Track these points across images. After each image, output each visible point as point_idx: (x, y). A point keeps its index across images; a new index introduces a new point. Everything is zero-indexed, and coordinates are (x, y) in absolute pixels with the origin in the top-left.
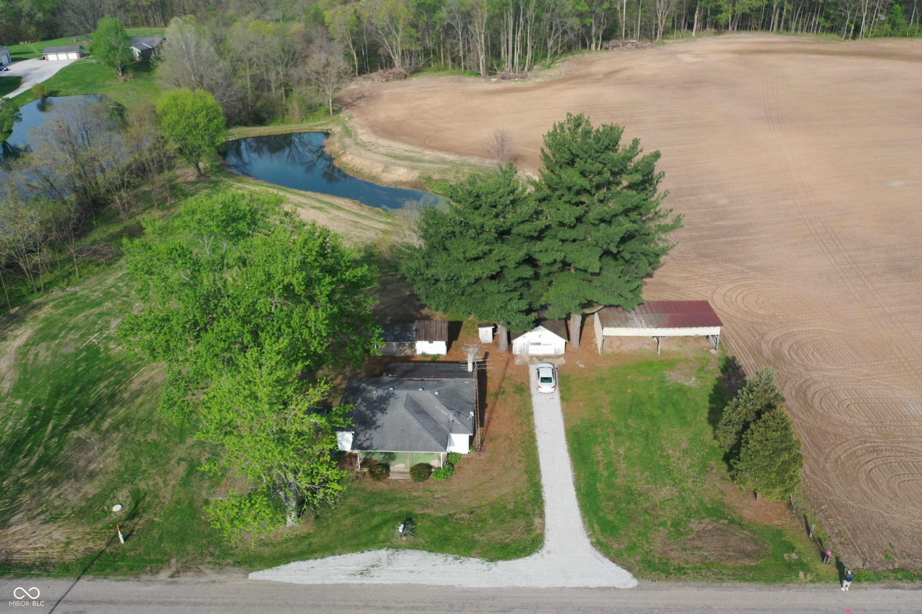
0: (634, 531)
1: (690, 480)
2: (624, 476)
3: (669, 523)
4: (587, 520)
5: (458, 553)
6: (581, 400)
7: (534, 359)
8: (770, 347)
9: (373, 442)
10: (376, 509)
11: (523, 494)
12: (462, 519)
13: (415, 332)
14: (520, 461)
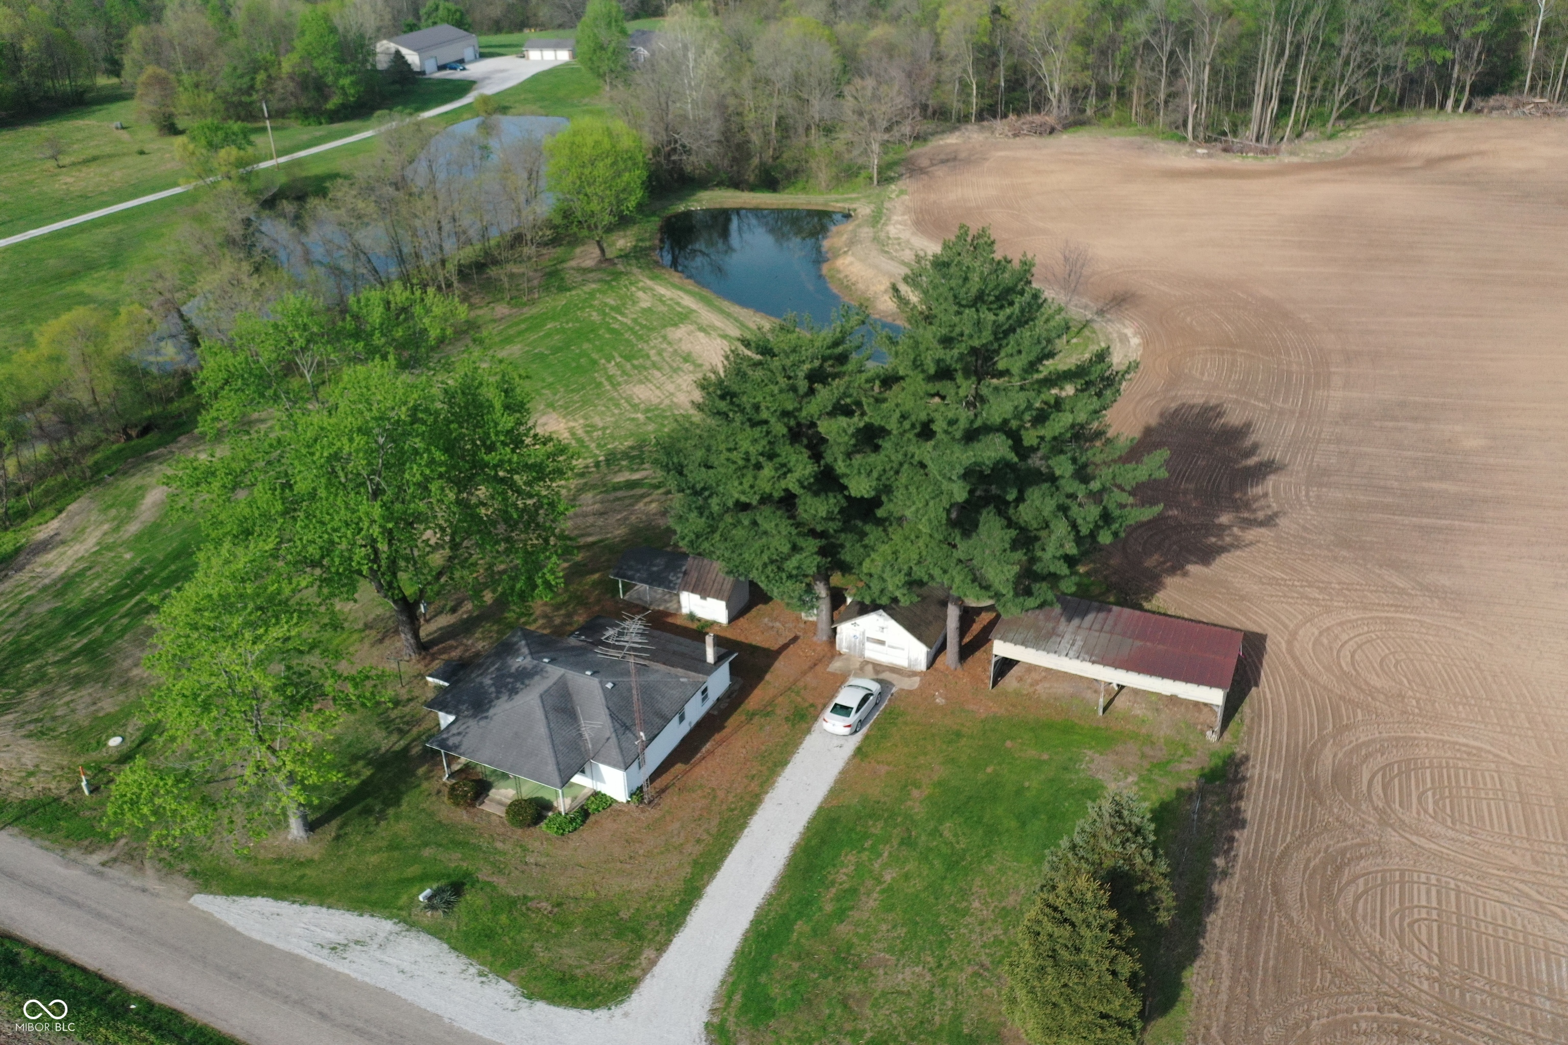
0: (795, 1030)
1: (970, 970)
2: (857, 925)
3: (869, 1036)
4: (731, 980)
5: (491, 965)
6: (889, 764)
7: (869, 668)
8: (1340, 755)
10: (427, 852)
11: (661, 899)
12: (538, 910)
13: (682, 575)
14: (698, 841)
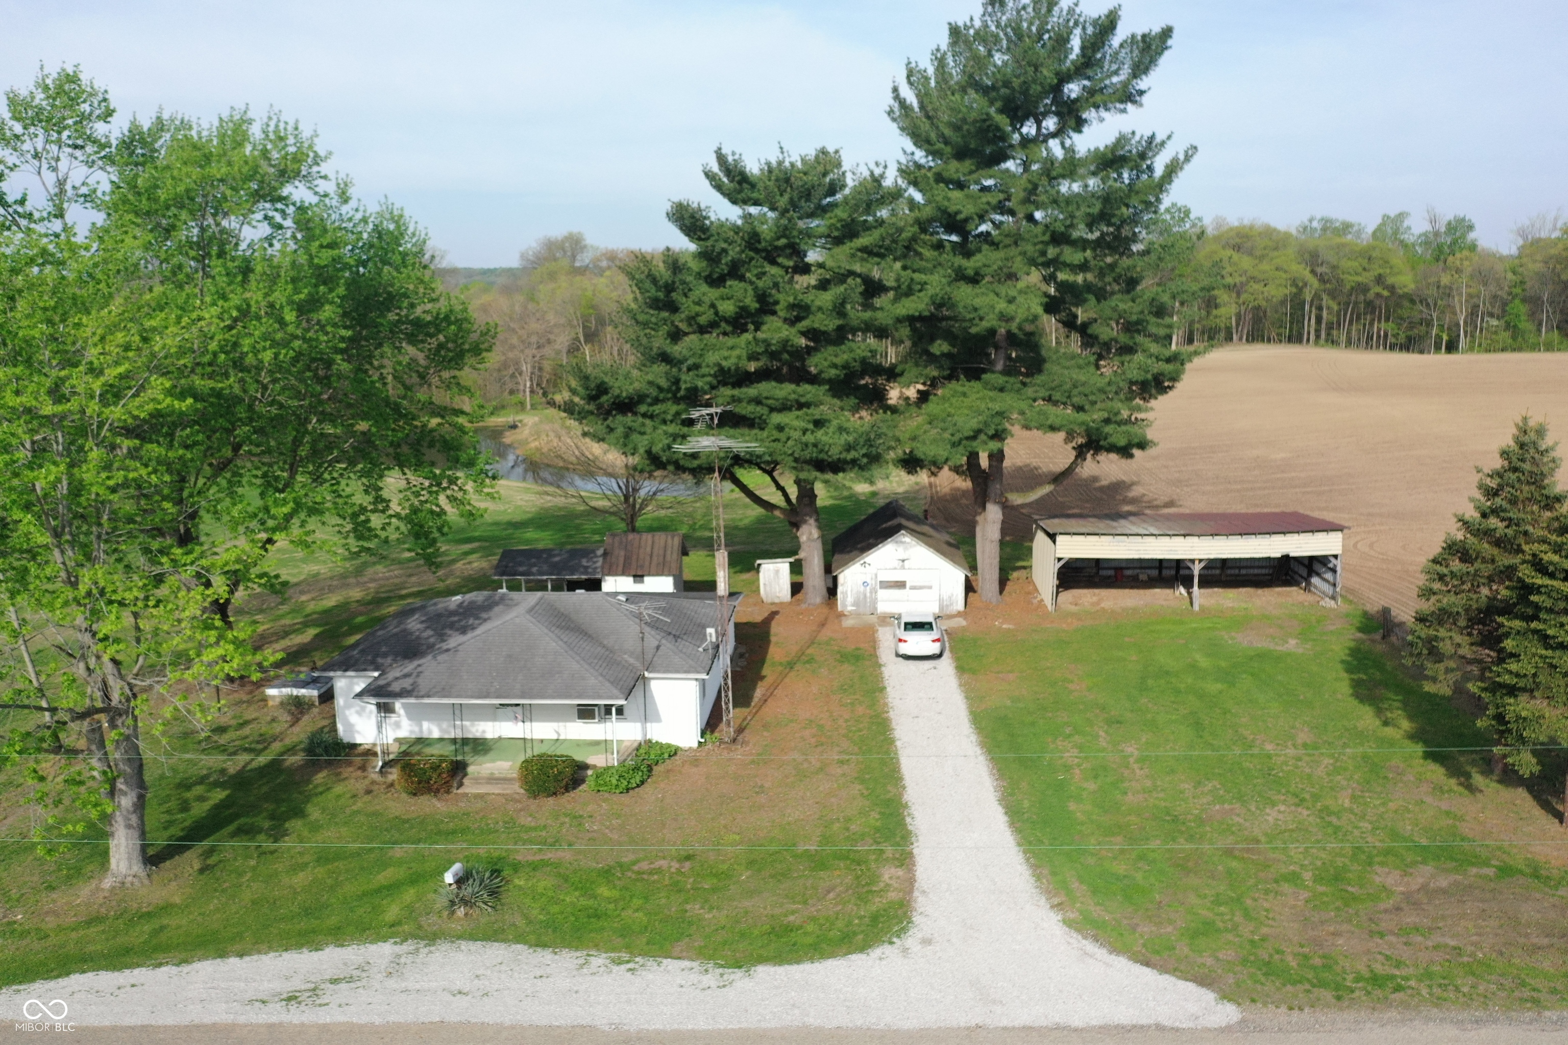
0: (1200, 896)
1: (1345, 795)
2: (1147, 791)
3: (1307, 876)
4: (1045, 872)
5: (628, 948)
9: (420, 681)
11: (848, 820)
12: (659, 871)
13: (601, 559)
14: (843, 762)
